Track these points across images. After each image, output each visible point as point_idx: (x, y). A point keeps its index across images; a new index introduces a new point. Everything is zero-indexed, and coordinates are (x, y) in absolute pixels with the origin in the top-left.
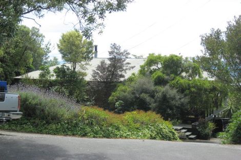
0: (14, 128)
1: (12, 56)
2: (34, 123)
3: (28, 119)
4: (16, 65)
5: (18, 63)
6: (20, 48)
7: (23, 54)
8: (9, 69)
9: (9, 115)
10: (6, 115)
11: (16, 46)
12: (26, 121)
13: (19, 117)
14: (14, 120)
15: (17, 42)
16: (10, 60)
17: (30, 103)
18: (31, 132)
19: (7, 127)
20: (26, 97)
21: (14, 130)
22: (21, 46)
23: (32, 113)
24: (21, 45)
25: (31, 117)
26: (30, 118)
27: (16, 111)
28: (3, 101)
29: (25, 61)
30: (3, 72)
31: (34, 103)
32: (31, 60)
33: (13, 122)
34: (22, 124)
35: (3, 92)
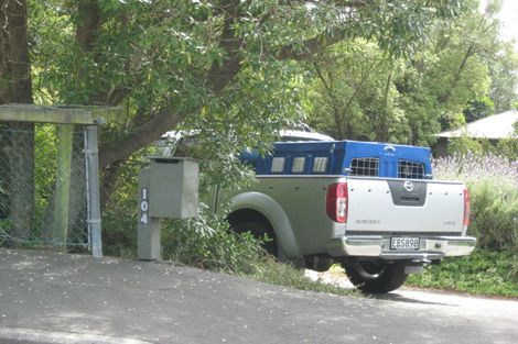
0: (449, 282)
1: (430, 74)
2: (509, 267)
3: (489, 258)
4: (442, 99)
5: (449, 93)
6: (454, 47)
7: (462, 66)
8: (422, 110)
9: (437, 246)
10: (430, 244)
11: (443, 43)
12: (484, 264)
13: (465, 251)
14: (449, 259)
15: (442, 33)
16: (425, 84)
17: (496, 211)
18: (500, 295)
19: (428, 279)
20: (485, 193)
21: (448, 290)
22: (456, 43)
23: (502, 240)
24: (456, 40)
25: (499, 251)
26: (494, 254)
27: (458, 234)
28: (422, 204)
29: (469, 86)
30: (406, 120)
31: (509, 209)
32: (486, 83)
33: (448, 266)
34: (471, 272)
35: (421, 177)
